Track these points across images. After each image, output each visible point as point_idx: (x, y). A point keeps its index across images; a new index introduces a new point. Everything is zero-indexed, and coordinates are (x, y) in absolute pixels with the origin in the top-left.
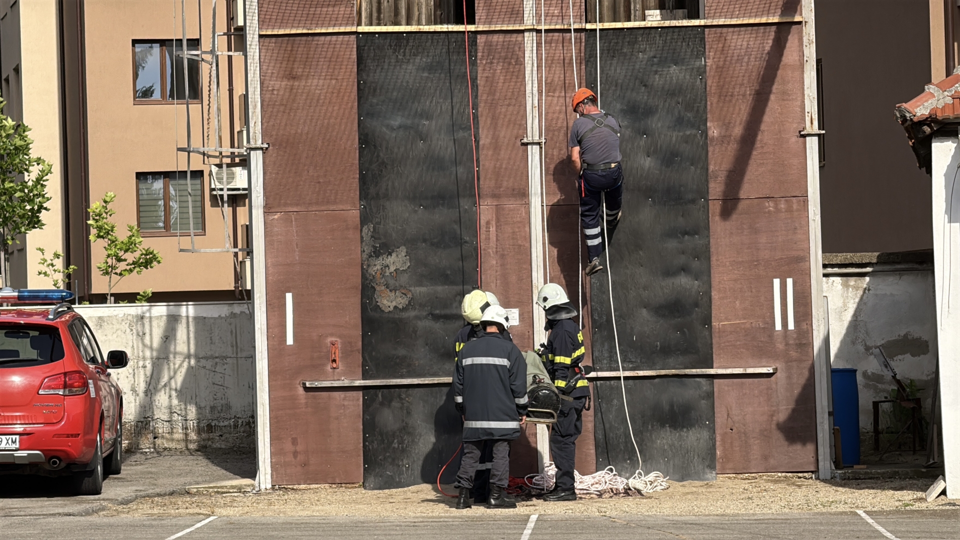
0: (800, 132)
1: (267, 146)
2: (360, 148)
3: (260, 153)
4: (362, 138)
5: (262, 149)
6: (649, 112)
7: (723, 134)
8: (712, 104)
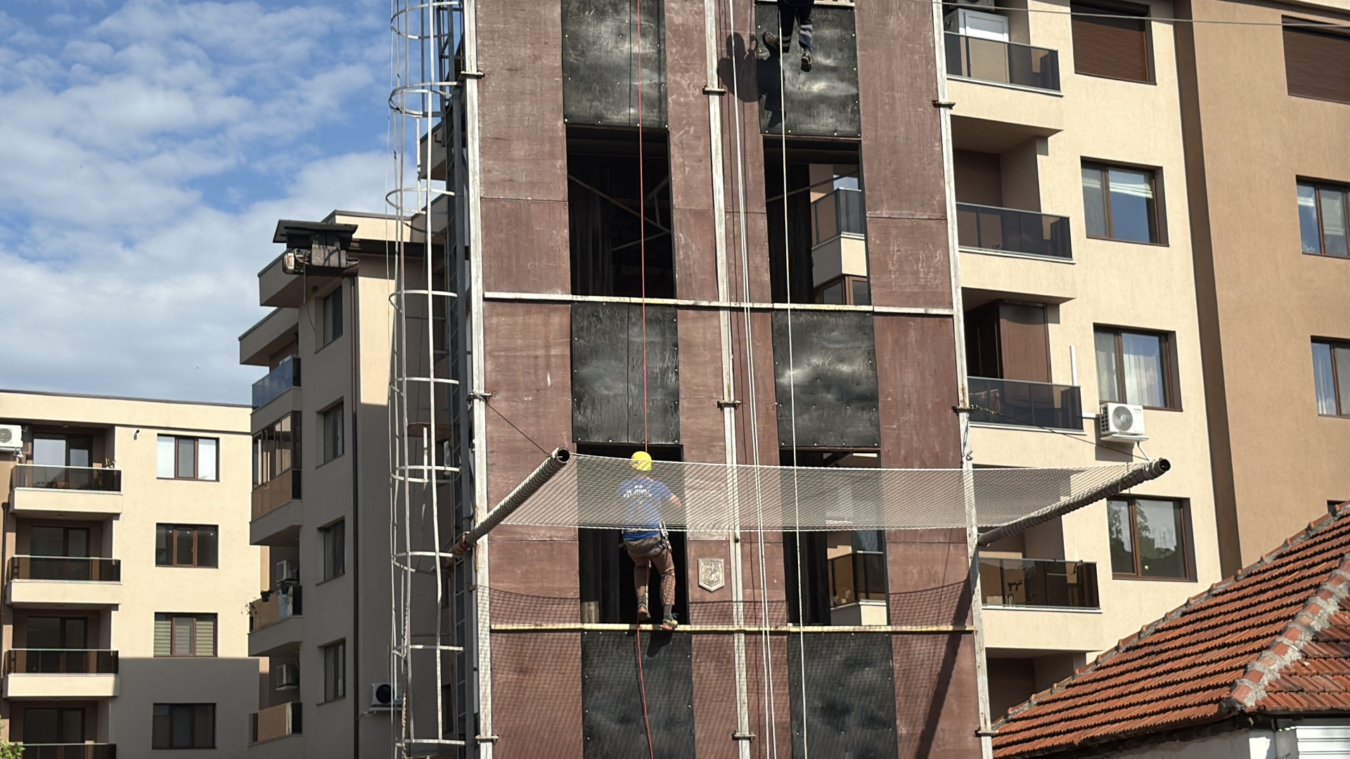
0: (976, 732)
1: (497, 737)
2: (586, 743)
3: (490, 745)
4: (587, 730)
5: (492, 740)
6: (846, 711)
7: (910, 732)
8: (900, 704)
